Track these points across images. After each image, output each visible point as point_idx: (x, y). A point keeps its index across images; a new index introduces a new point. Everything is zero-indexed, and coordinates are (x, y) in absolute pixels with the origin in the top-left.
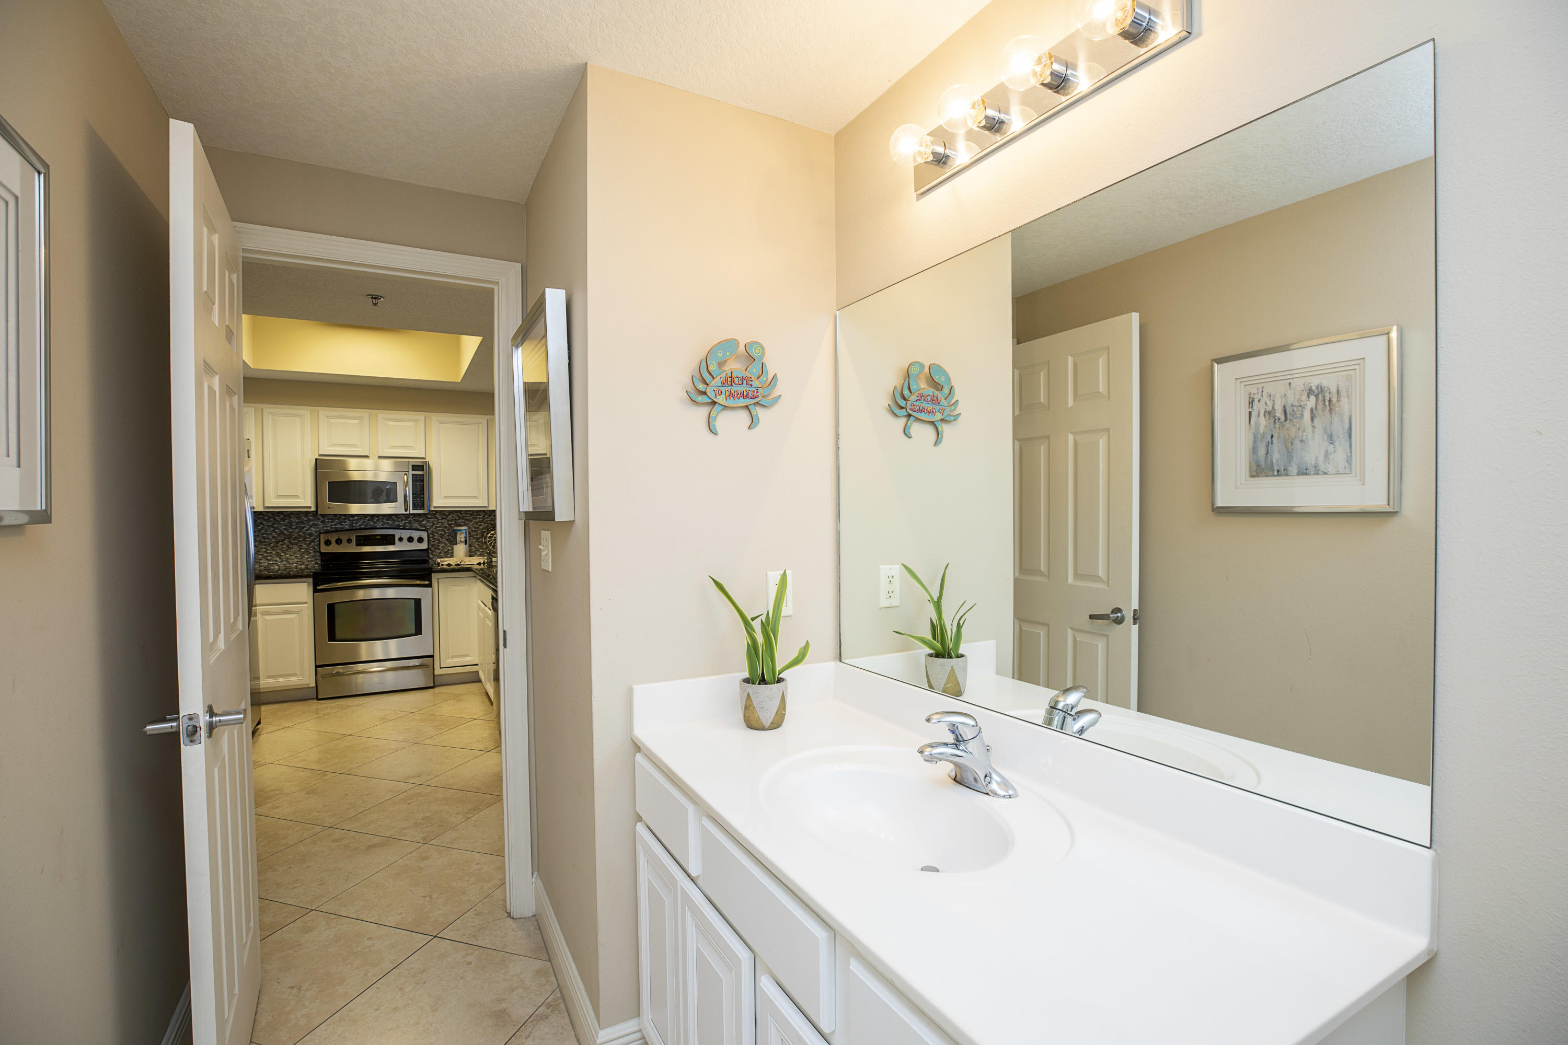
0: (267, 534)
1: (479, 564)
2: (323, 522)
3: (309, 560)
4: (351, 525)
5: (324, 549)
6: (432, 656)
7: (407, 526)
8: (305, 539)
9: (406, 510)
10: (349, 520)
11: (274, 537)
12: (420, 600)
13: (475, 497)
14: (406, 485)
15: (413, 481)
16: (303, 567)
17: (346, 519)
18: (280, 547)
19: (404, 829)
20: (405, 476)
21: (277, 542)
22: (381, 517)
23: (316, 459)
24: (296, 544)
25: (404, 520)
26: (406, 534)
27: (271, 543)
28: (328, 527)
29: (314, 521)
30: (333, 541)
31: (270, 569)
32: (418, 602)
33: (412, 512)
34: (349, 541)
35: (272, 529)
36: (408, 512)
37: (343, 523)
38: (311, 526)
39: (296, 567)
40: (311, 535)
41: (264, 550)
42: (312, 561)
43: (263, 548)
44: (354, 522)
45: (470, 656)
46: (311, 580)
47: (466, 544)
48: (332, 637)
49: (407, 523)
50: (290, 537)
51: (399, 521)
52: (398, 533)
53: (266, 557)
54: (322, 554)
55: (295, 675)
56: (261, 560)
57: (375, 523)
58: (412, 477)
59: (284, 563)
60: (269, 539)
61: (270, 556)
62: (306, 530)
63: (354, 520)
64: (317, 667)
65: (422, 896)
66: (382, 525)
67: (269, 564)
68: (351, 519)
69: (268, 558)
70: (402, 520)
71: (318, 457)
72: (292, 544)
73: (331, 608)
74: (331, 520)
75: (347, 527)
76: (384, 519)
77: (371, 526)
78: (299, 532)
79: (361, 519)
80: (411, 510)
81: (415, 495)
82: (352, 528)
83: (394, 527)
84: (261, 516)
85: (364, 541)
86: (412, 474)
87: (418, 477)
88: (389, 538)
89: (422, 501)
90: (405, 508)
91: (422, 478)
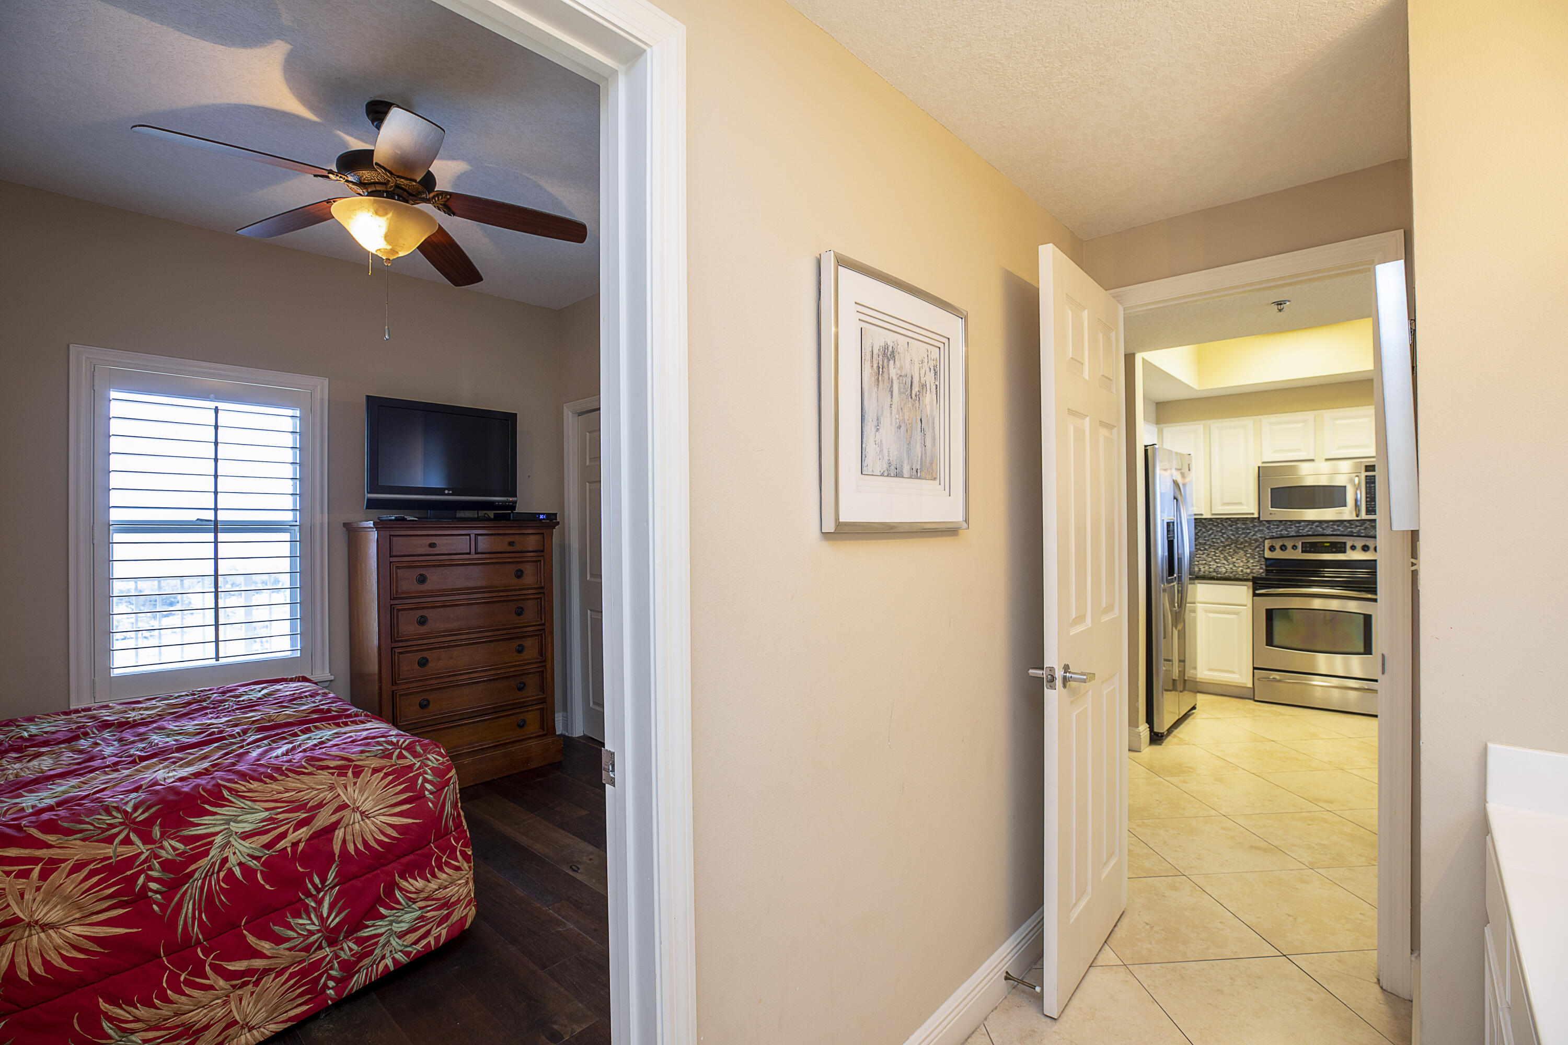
0: (1216, 539)
2: (1268, 528)
3: (1254, 564)
4: (1297, 531)
5: (1268, 554)
7: (1362, 533)
8: (1250, 544)
9: (1357, 516)
10: (1296, 527)
11: (1222, 542)
12: (1370, 616)
14: (1358, 487)
15: (1367, 483)
16: (1248, 571)
17: (1291, 525)
18: (1227, 551)
19: (1294, 845)
20: (1356, 478)
21: (1225, 547)
22: (1331, 523)
23: (1259, 467)
24: (1242, 549)
25: (1358, 526)
26: (1359, 543)
28: (1273, 532)
29: (1260, 526)
30: (1278, 547)
32: (1368, 619)
33: (1365, 517)
34: (1295, 547)
35: (1220, 534)
36: (1359, 518)
37: (1289, 530)
38: (1256, 532)
39: (1242, 571)
40: (1256, 540)
41: (1213, 553)
42: (1256, 566)
43: (1211, 552)
44: (1301, 528)
46: (1250, 584)
48: (1270, 642)
49: (1363, 529)
50: (1236, 542)
51: (1352, 528)
52: (1349, 542)
53: (1214, 560)
54: (1267, 559)
55: (1233, 672)
57: (1323, 529)
58: (1364, 479)
59: (1231, 566)
60: (1217, 543)
62: (1252, 536)
63: (1300, 526)
64: (1254, 668)
65: (1287, 914)
66: (1330, 531)
68: (1298, 525)
69: (1217, 561)
70: (1357, 526)
71: (1260, 465)
72: (1239, 548)
73: (1270, 613)
74: (1275, 526)
75: (1293, 534)
76: (1333, 525)
77: (1319, 533)
78: (1245, 537)
79: (1308, 525)
80: (1363, 516)
81: (1368, 499)
82: (1298, 534)
83: (1345, 533)
84: (1211, 522)
85: (1311, 548)
86: (1365, 476)
87: (1371, 479)
88: (1339, 546)
89: (1375, 505)
90: (1357, 513)
91: (1375, 480)
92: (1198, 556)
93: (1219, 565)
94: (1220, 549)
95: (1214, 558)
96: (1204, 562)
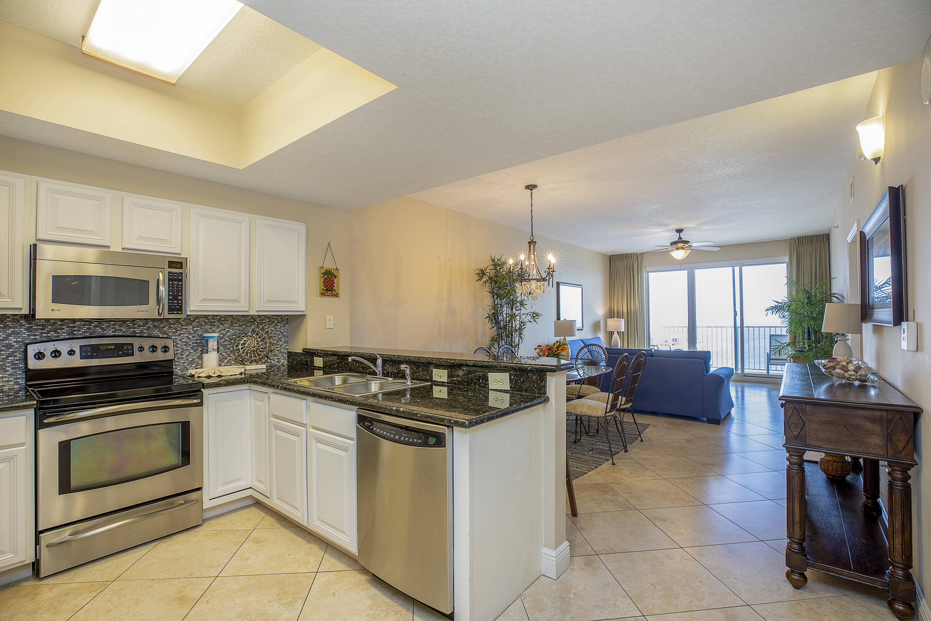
1: (241, 374)
3: (5, 379)
4: (72, 333)
5: (33, 364)
6: (199, 489)
7: (145, 333)
9: (160, 315)
12: (188, 423)
13: (236, 301)
14: (161, 283)
15: (170, 280)
20: (161, 274)
25: (141, 326)
26: (147, 343)
28: (37, 335)
30: (48, 354)
32: (185, 426)
33: (167, 316)
34: (71, 353)
36: (162, 317)
37: (58, 331)
38: (10, 335)
40: (9, 346)
42: (11, 381)
45: (242, 480)
46: (29, 411)
47: (218, 353)
48: (68, 486)
49: (146, 329)
51: (135, 328)
52: (136, 343)
57: (103, 329)
58: (169, 276)
63: (75, 327)
64: (36, 531)
66: (113, 332)
70: (140, 326)
71: (37, 242)
73: (64, 446)
74: (41, 327)
76: (116, 325)
77: (100, 334)
79: (86, 325)
80: (164, 314)
81: (171, 297)
82: (71, 337)
83: (128, 334)
85: (92, 353)
86: (169, 272)
87: (175, 276)
88: (126, 348)
89: (180, 303)
90: (161, 312)
91: (180, 278)
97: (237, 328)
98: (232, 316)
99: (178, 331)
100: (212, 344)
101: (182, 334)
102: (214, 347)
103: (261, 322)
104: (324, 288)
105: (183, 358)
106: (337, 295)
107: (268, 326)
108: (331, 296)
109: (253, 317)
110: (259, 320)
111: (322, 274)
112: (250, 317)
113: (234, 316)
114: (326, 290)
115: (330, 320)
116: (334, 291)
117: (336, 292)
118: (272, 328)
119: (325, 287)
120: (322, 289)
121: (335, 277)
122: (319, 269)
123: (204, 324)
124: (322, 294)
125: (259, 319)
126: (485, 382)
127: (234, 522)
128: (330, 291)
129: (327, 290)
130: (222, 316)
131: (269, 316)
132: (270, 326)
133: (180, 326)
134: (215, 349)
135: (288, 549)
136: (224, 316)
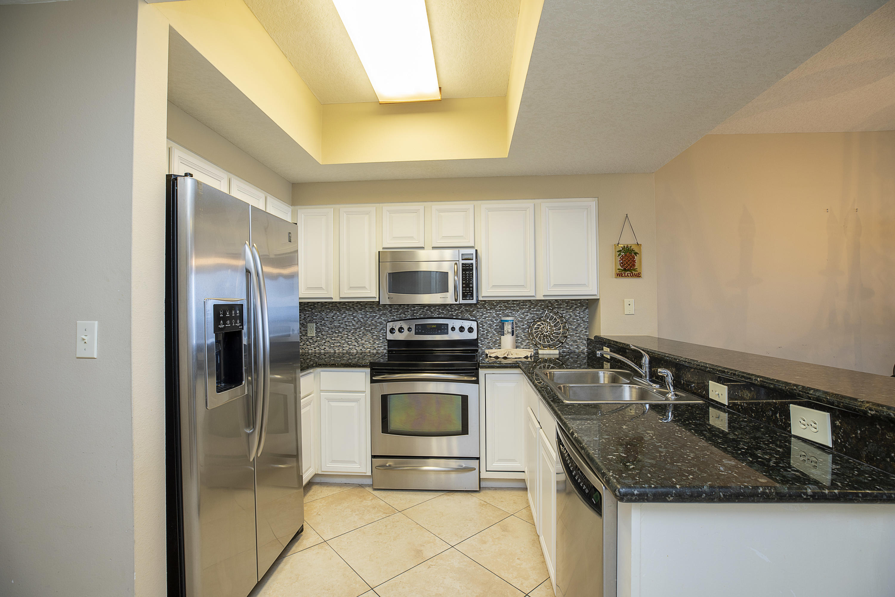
0: (348, 322)
1: (526, 357)
2: (390, 312)
3: (379, 345)
4: (413, 315)
5: (390, 337)
6: (478, 459)
7: (458, 315)
8: (376, 326)
9: (456, 300)
10: (411, 310)
11: (353, 325)
12: (467, 397)
13: (523, 287)
14: (456, 274)
15: (463, 270)
16: (375, 351)
17: (408, 309)
18: (358, 334)
20: (456, 266)
21: (356, 329)
22: (437, 307)
23: (379, 252)
24: (369, 331)
25: (457, 310)
26: (457, 324)
27: (351, 330)
28: (394, 316)
29: (384, 310)
30: (397, 329)
31: (350, 353)
32: (465, 399)
34: (410, 329)
35: (353, 317)
36: (458, 303)
37: (406, 313)
38: (381, 315)
39: (370, 352)
40: (381, 323)
41: (346, 336)
42: (381, 347)
43: (345, 334)
44: (415, 312)
45: (516, 462)
46: (368, 370)
47: (513, 335)
48: (385, 429)
49: (460, 313)
50: (364, 325)
51: (452, 311)
52: (451, 323)
53: (347, 342)
54: (389, 341)
55: (354, 462)
56: (344, 344)
57: (432, 313)
58: (462, 267)
59: (361, 347)
60: (350, 326)
61: (351, 341)
62: (378, 319)
63: (414, 310)
64: (373, 457)
66: (438, 314)
67: (349, 348)
68: (412, 309)
69: (349, 343)
70: (456, 310)
71: (381, 250)
72: (367, 331)
73: (385, 399)
74: (396, 310)
75: (409, 317)
76: (439, 309)
77: (429, 316)
78: (372, 320)
79: (420, 309)
80: (461, 301)
81: (464, 285)
82: (413, 317)
83: (448, 316)
84: (344, 306)
85: (422, 330)
86: (462, 264)
87: (467, 267)
88: (443, 327)
89: (471, 290)
90: (456, 298)
91: (471, 268)
92: (333, 338)
93: (351, 347)
94: (352, 331)
95: (347, 340)
96: (339, 344)
97: (535, 312)
98: (530, 301)
99: (484, 314)
100: (508, 327)
101: (487, 317)
102: (509, 330)
103: (559, 306)
104: (620, 268)
105: (488, 338)
106: (638, 276)
107: (566, 310)
108: (630, 277)
109: (551, 302)
110: (557, 305)
111: (618, 252)
112: (548, 302)
113: (531, 301)
114: (623, 270)
115: (629, 305)
116: (635, 270)
117: (637, 271)
118: (570, 313)
119: (622, 267)
120: (618, 269)
121: (636, 254)
122: (614, 247)
123: (505, 308)
124: (619, 275)
125: (557, 303)
126: (784, 418)
127: (503, 500)
128: (628, 270)
129: (625, 270)
130: (521, 301)
131: (568, 300)
132: (568, 310)
133: (485, 310)
134: (510, 332)
135: (522, 552)
136: (522, 301)
